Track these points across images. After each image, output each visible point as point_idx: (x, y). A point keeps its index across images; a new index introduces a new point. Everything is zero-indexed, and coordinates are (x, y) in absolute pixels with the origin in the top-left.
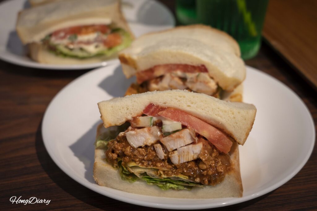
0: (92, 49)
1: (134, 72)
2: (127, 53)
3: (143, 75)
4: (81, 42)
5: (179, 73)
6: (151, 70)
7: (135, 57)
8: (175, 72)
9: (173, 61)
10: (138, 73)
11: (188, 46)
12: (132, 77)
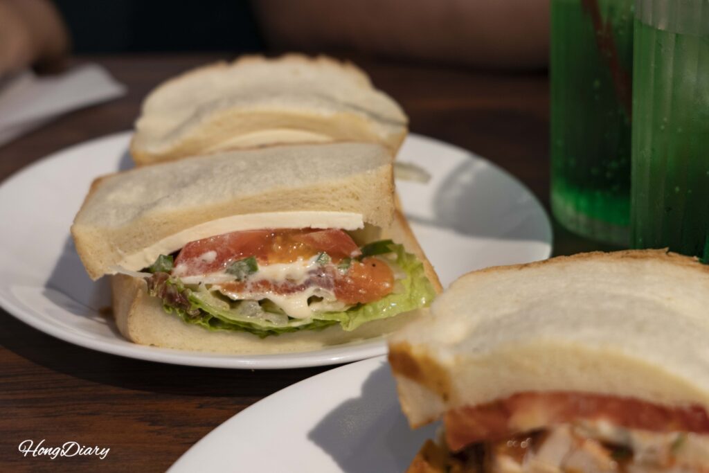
0: (297, 306)
1: (438, 407)
2: (416, 340)
3: (470, 422)
4: (265, 284)
5: (606, 428)
6: (502, 408)
7: (445, 358)
8: (588, 423)
9: (584, 382)
10: (452, 413)
11: (640, 328)
12: (430, 422)
